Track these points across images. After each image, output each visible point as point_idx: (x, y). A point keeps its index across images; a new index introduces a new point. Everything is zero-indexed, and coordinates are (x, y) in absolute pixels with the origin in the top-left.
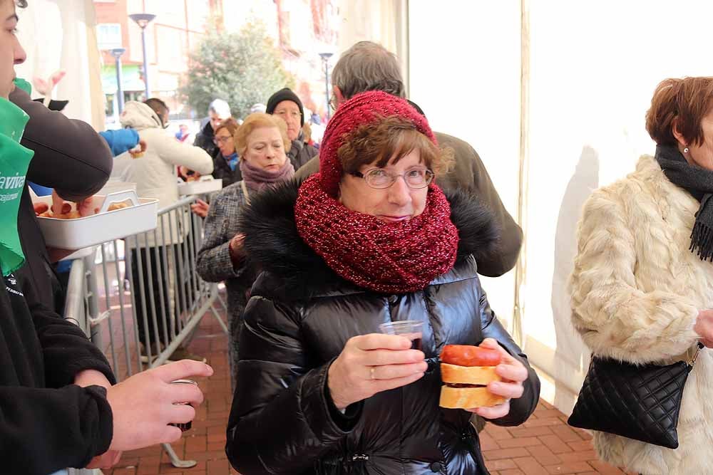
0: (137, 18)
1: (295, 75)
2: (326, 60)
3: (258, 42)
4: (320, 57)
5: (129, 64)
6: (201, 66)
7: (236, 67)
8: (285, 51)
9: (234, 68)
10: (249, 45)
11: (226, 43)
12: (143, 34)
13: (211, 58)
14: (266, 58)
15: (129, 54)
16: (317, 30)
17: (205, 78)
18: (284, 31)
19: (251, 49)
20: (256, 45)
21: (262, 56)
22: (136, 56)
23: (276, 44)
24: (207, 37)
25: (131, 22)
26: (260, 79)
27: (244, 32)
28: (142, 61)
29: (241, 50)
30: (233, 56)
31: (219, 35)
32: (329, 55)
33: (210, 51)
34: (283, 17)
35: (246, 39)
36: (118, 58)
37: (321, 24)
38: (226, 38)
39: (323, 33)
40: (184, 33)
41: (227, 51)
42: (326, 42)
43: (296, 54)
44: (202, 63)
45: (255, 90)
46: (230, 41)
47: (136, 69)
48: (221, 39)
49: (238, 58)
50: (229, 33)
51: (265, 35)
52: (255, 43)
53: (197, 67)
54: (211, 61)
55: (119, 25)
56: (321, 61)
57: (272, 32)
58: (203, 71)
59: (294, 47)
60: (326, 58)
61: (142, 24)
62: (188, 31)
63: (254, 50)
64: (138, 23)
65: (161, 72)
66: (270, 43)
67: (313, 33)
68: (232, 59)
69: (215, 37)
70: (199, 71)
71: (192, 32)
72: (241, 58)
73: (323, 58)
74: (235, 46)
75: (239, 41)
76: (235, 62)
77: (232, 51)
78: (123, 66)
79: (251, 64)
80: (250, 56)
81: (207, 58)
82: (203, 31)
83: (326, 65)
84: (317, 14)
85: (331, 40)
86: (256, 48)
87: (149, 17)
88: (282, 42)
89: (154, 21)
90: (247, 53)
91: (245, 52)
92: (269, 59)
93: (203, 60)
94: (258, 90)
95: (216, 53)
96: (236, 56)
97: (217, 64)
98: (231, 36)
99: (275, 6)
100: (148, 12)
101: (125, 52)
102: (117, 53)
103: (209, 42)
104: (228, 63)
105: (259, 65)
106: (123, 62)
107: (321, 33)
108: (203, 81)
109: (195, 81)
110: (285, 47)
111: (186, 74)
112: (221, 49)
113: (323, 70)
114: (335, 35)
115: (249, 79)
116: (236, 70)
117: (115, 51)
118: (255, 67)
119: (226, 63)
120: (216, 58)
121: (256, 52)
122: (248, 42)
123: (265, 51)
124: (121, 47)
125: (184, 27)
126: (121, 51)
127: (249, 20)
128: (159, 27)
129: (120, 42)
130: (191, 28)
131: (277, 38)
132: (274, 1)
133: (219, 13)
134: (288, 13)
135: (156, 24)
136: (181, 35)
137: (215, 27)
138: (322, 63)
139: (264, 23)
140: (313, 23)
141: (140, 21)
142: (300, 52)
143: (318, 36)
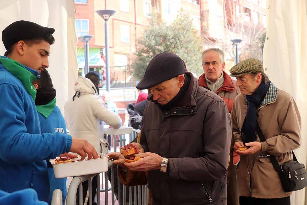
0: (102, 13)
2: (237, 45)
3: (187, 31)
5: (94, 47)
6: (145, 49)
7: (171, 49)
8: (205, 38)
9: (170, 50)
10: (180, 34)
11: (164, 32)
12: (106, 24)
13: (153, 43)
14: (193, 42)
15: (94, 40)
16: (230, 23)
17: (148, 57)
18: (205, 24)
19: (182, 37)
20: (186, 34)
21: (190, 41)
22: (99, 41)
23: (199, 34)
24: (150, 28)
25: (97, 17)
27: (177, 24)
28: (104, 45)
29: (174, 37)
30: (169, 41)
31: (159, 25)
32: (239, 41)
33: (153, 38)
34: (205, 14)
35: (179, 29)
36: (87, 42)
37: (234, 19)
38: (164, 28)
39: (234, 25)
40: (133, 25)
41: (165, 38)
42: (236, 32)
43: (214, 41)
44: (146, 46)
46: (167, 31)
47: (99, 50)
48: (161, 29)
49: (172, 43)
50: (168, 25)
51: (192, 28)
53: (142, 49)
54: (154, 45)
55: (88, 20)
56: (232, 46)
58: (147, 52)
59: (212, 36)
60: (236, 43)
61: (105, 18)
62: (136, 24)
63: (184, 37)
64: (103, 17)
65: (115, 53)
66: (195, 33)
67: (226, 25)
68: (168, 43)
69: (156, 27)
70: (144, 52)
71: (138, 24)
72: (175, 43)
73: (233, 43)
74: (171, 34)
75: (174, 30)
76: (170, 46)
77: (168, 37)
78: (90, 49)
79: (182, 47)
81: (151, 43)
82: (147, 24)
83: (237, 48)
84: (228, 11)
85: (240, 31)
87: (110, 13)
88: (203, 32)
89: (114, 15)
90: (179, 39)
91: (177, 39)
92: (195, 43)
93: (147, 44)
95: (157, 39)
96: (171, 41)
97: (157, 47)
98: (167, 27)
99: (198, 6)
100: (109, 8)
101: (91, 39)
102: (87, 39)
103: (152, 31)
104: (165, 47)
105: (187, 48)
106: (89, 45)
107: (232, 25)
108: (146, 59)
109: (141, 60)
110: (205, 36)
111: (134, 54)
112: (160, 36)
113: (233, 52)
117: (86, 37)
118: (184, 49)
119: (163, 47)
120: (157, 43)
121: (186, 39)
122: (180, 31)
123: (192, 38)
124: (88, 35)
125: (134, 22)
126: (89, 37)
127: (179, 17)
128: (115, 21)
129: (88, 31)
130: (138, 22)
131: (200, 29)
132: (198, 3)
133: (158, 12)
134: (208, 11)
135: (113, 19)
136: (130, 26)
137: (156, 20)
138: (233, 47)
139: (190, 19)
140: (226, 17)
141: (104, 15)
142: (216, 39)
143: (230, 27)
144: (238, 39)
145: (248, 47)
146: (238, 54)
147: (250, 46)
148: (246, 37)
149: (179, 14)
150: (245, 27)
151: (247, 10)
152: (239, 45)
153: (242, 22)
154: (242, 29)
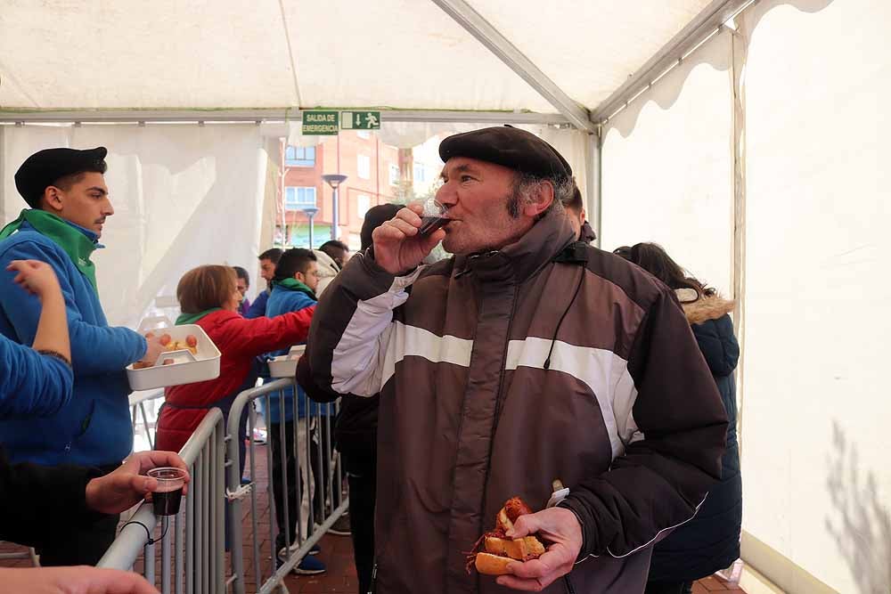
0: (330, 178)
5: (320, 224)
12: (334, 194)
15: (322, 216)
22: (326, 217)
25: (326, 185)
28: (331, 221)
31: (406, 197)
36: (311, 217)
40: (375, 195)
47: (329, 229)
55: (315, 189)
61: (334, 185)
62: (378, 195)
64: (330, 184)
65: (351, 232)
71: (383, 196)
82: (392, 195)
87: (341, 178)
89: (346, 181)
100: (342, 174)
101: (317, 212)
102: (310, 213)
106: (315, 222)
117: (310, 210)
125: (375, 190)
126: (314, 211)
128: (351, 190)
129: (315, 203)
130: (381, 192)
133: (409, 180)
135: (349, 188)
136: (372, 198)
137: (403, 190)
141: (332, 181)
149: (435, 182)
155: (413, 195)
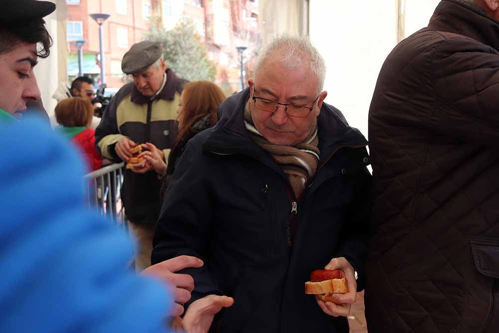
0: (96, 17)
1: (217, 64)
2: (242, 53)
3: (189, 37)
4: (237, 50)
5: (88, 53)
7: (171, 56)
8: (209, 44)
10: (181, 40)
11: (164, 38)
14: (195, 49)
15: (88, 45)
16: (235, 29)
18: (209, 29)
19: (183, 43)
20: (187, 40)
21: (191, 48)
22: (94, 46)
23: (203, 40)
24: (149, 33)
25: (91, 21)
26: (190, 66)
27: (178, 29)
29: (175, 44)
31: (158, 31)
32: (244, 48)
34: (209, 19)
35: (179, 35)
36: (80, 47)
37: (239, 25)
38: (163, 34)
39: (240, 31)
40: (131, 29)
41: (165, 44)
42: (242, 38)
43: (218, 47)
45: (186, 74)
46: (167, 36)
47: (94, 57)
48: (160, 34)
49: (173, 49)
50: (167, 30)
51: (195, 32)
52: (186, 38)
55: (81, 23)
56: (238, 53)
57: (200, 30)
59: (217, 41)
60: (241, 50)
61: (99, 22)
62: (134, 28)
63: (185, 43)
64: (96, 21)
65: (113, 59)
66: (199, 38)
67: (232, 32)
68: (168, 50)
69: (155, 32)
71: (139, 29)
72: (175, 50)
73: (239, 51)
74: (170, 39)
75: (174, 36)
76: (171, 53)
77: (169, 43)
78: (84, 54)
79: (183, 54)
80: (181, 48)
82: (147, 28)
83: (242, 56)
84: (234, 16)
85: (246, 36)
86: (187, 42)
87: (105, 17)
88: (208, 37)
89: (109, 19)
90: (180, 46)
91: (178, 45)
92: (197, 50)
94: (188, 75)
96: (172, 47)
98: (168, 32)
99: (202, 9)
100: (104, 12)
101: (85, 44)
102: (80, 44)
103: (151, 36)
105: (189, 55)
106: (83, 51)
107: (238, 31)
110: (209, 42)
113: (238, 59)
114: (249, 33)
115: (181, 65)
116: (171, 59)
117: (78, 42)
118: (186, 57)
121: (187, 45)
122: (182, 37)
123: (194, 44)
124: (82, 39)
125: (131, 24)
126: (82, 42)
127: (182, 21)
128: (112, 25)
130: (137, 25)
131: (204, 35)
132: (202, 6)
133: (159, 15)
134: (213, 15)
135: (109, 23)
136: (129, 31)
137: (155, 25)
138: (239, 55)
139: (194, 23)
140: (232, 23)
141: (98, 19)
142: (221, 45)
143: (235, 33)
144: (244, 46)
145: (254, 54)
146: (244, 62)
147: (256, 54)
148: (252, 44)
149: (181, 17)
150: (252, 33)
151: (253, 15)
152: (245, 53)
153: (249, 28)
154: (248, 36)
155: (164, 29)
